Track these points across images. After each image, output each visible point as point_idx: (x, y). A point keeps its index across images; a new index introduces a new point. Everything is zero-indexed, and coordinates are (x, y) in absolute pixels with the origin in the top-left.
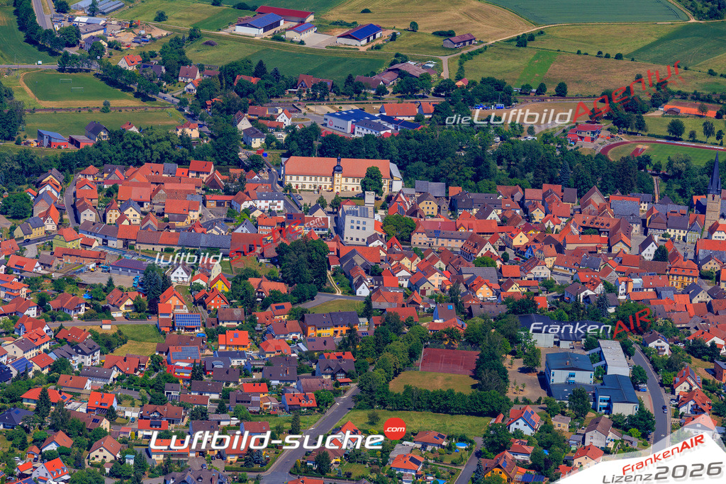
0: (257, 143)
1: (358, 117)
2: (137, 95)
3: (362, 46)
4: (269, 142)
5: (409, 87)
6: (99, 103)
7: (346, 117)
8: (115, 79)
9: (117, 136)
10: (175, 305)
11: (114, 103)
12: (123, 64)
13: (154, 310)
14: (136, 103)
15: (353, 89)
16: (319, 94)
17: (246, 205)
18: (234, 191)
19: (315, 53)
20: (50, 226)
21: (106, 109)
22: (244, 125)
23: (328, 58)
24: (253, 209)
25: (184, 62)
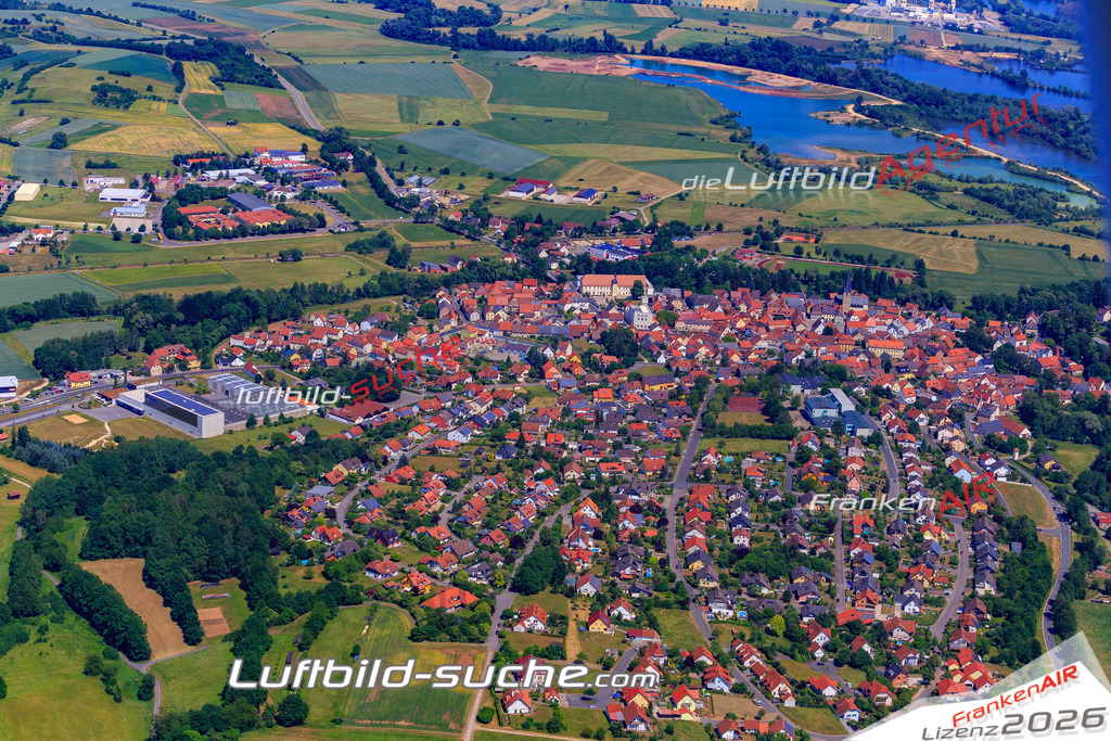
0: (554, 266)
1: (608, 247)
2: (468, 237)
3: (588, 202)
4: (561, 264)
5: (630, 228)
6: (448, 243)
7: (602, 248)
8: (449, 227)
9: (471, 265)
10: (554, 373)
11: (456, 242)
12: (451, 217)
13: (542, 376)
14: (469, 242)
15: (597, 230)
16: (578, 233)
17: (567, 307)
18: (558, 297)
19: (561, 208)
20: (454, 323)
21: (453, 246)
22: (543, 254)
23: (572, 211)
24: (573, 309)
25: (490, 216)
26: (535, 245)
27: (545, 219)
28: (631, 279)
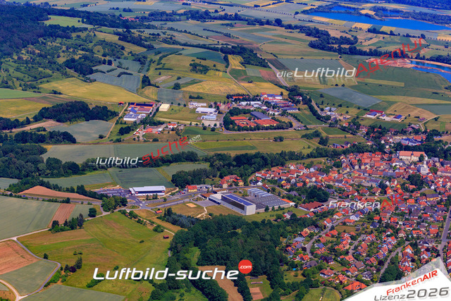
0: (387, 147)
1: (408, 139)
2: (351, 134)
3: (399, 120)
4: (390, 146)
5: (417, 132)
6: (344, 136)
7: (406, 140)
8: (344, 129)
9: (354, 145)
10: (390, 192)
11: (347, 136)
12: (344, 125)
13: (385, 193)
14: (352, 136)
15: (403, 132)
16: (396, 134)
17: (394, 165)
18: (390, 160)
19: (388, 122)
20: (348, 170)
21: (345, 137)
22: (383, 142)
23: (393, 124)
24: (396, 165)
25: (360, 125)
26: (379, 138)
27: (383, 127)
28: (419, 153)
